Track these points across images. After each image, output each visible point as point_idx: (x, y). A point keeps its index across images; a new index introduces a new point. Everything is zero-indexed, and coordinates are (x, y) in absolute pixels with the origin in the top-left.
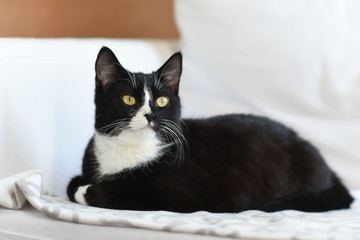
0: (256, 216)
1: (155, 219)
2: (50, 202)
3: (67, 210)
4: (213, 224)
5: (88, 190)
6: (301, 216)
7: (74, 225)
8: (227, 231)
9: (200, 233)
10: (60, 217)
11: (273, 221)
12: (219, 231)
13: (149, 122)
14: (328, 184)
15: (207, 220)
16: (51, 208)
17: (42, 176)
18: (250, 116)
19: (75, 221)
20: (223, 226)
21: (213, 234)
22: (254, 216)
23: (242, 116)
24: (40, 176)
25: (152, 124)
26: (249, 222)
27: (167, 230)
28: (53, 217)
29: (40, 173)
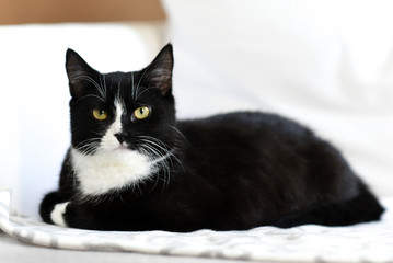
0: (271, 233)
1: (149, 240)
2: (21, 224)
3: (43, 233)
4: (219, 244)
5: (68, 208)
6: (324, 232)
7: (53, 251)
8: (238, 252)
9: (205, 256)
10: (35, 241)
11: (291, 238)
12: (227, 252)
13: (121, 142)
14: (353, 192)
15: (212, 240)
16: (24, 232)
17: (11, 194)
18: (258, 114)
19: (54, 246)
20: (232, 247)
21: (220, 256)
22: (267, 234)
23: (249, 114)
24: (8, 194)
25: (125, 144)
26: (262, 241)
27: (165, 253)
28: (27, 242)
29: (8, 190)
